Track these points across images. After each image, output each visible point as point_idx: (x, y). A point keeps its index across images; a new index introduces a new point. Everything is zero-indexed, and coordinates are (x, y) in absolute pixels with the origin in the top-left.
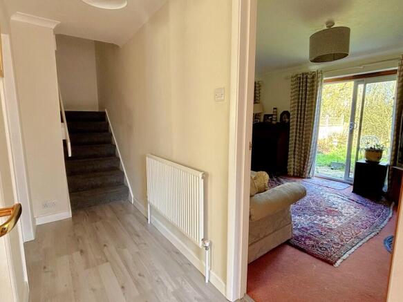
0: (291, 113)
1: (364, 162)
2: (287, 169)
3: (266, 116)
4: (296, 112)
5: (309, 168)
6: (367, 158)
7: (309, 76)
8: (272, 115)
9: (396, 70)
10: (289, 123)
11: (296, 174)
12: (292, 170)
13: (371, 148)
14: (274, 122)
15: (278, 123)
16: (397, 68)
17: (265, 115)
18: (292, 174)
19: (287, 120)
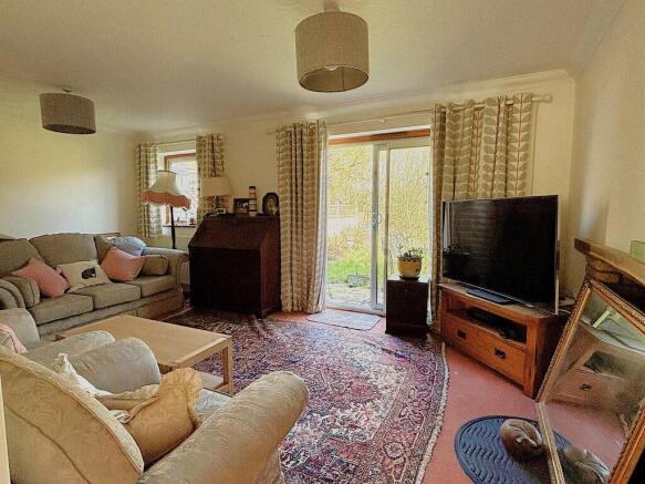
0: (280, 197)
1: (398, 279)
2: (280, 301)
3: (238, 202)
4: (288, 195)
5: (316, 295)
6: (401, 272)
7: (305, 130)
8: (247, 200)
9: (429, 130)
10: (278, 213)
11: (296, 309)
12: (289, 300)
13: (406, 254)
14: (253, 214)
15: (259, 215)
16: (428, 127)
17: (236, 201)
18: (289, 308)
19: (275, 209)
